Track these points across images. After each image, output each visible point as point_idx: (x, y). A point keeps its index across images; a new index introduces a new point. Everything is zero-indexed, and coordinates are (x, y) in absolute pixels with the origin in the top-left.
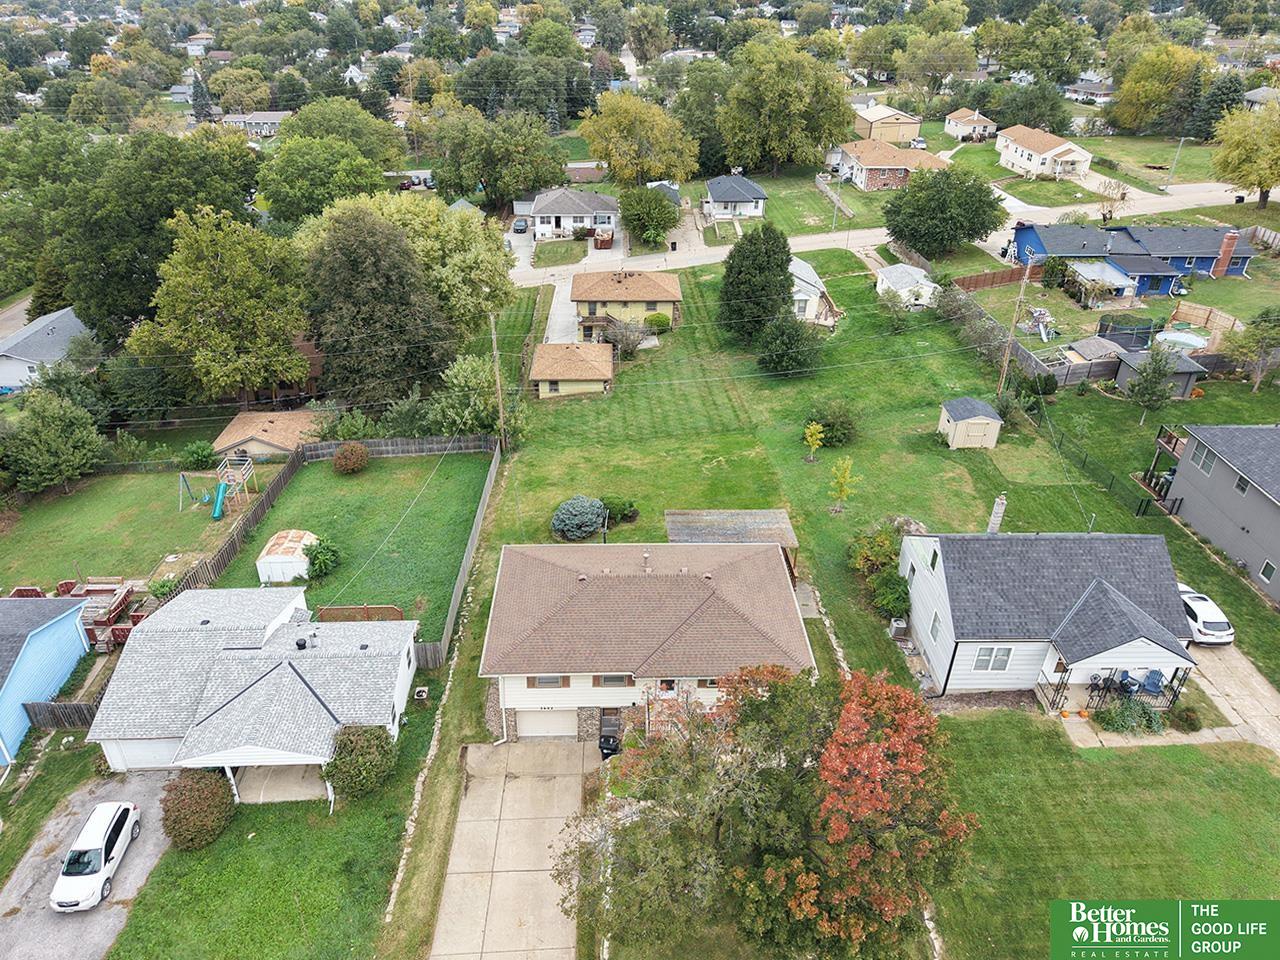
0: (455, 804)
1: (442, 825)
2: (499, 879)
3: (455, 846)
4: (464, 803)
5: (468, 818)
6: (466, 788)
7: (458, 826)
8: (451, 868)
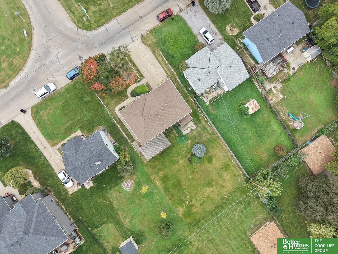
0: (166, 72)
2: (151, 66)
4: (165, 74)
6: (167, 76)
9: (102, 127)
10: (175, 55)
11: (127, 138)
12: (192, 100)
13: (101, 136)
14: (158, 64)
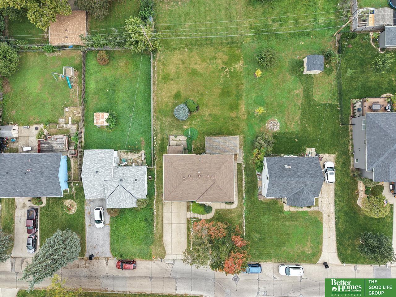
0: (162, 209)
1: (161, 214)
2: (173, 225)
3: (164, 218)
4: (164, 208)
5: (165, 212)
6: (164, 204)
7: (164, 213)
8: (164, 223)
9: (260, 198)
10: (143, 219)
11: (243, 171)
12: (155, 165)
13: (268, 191)
14: (165, 222)
